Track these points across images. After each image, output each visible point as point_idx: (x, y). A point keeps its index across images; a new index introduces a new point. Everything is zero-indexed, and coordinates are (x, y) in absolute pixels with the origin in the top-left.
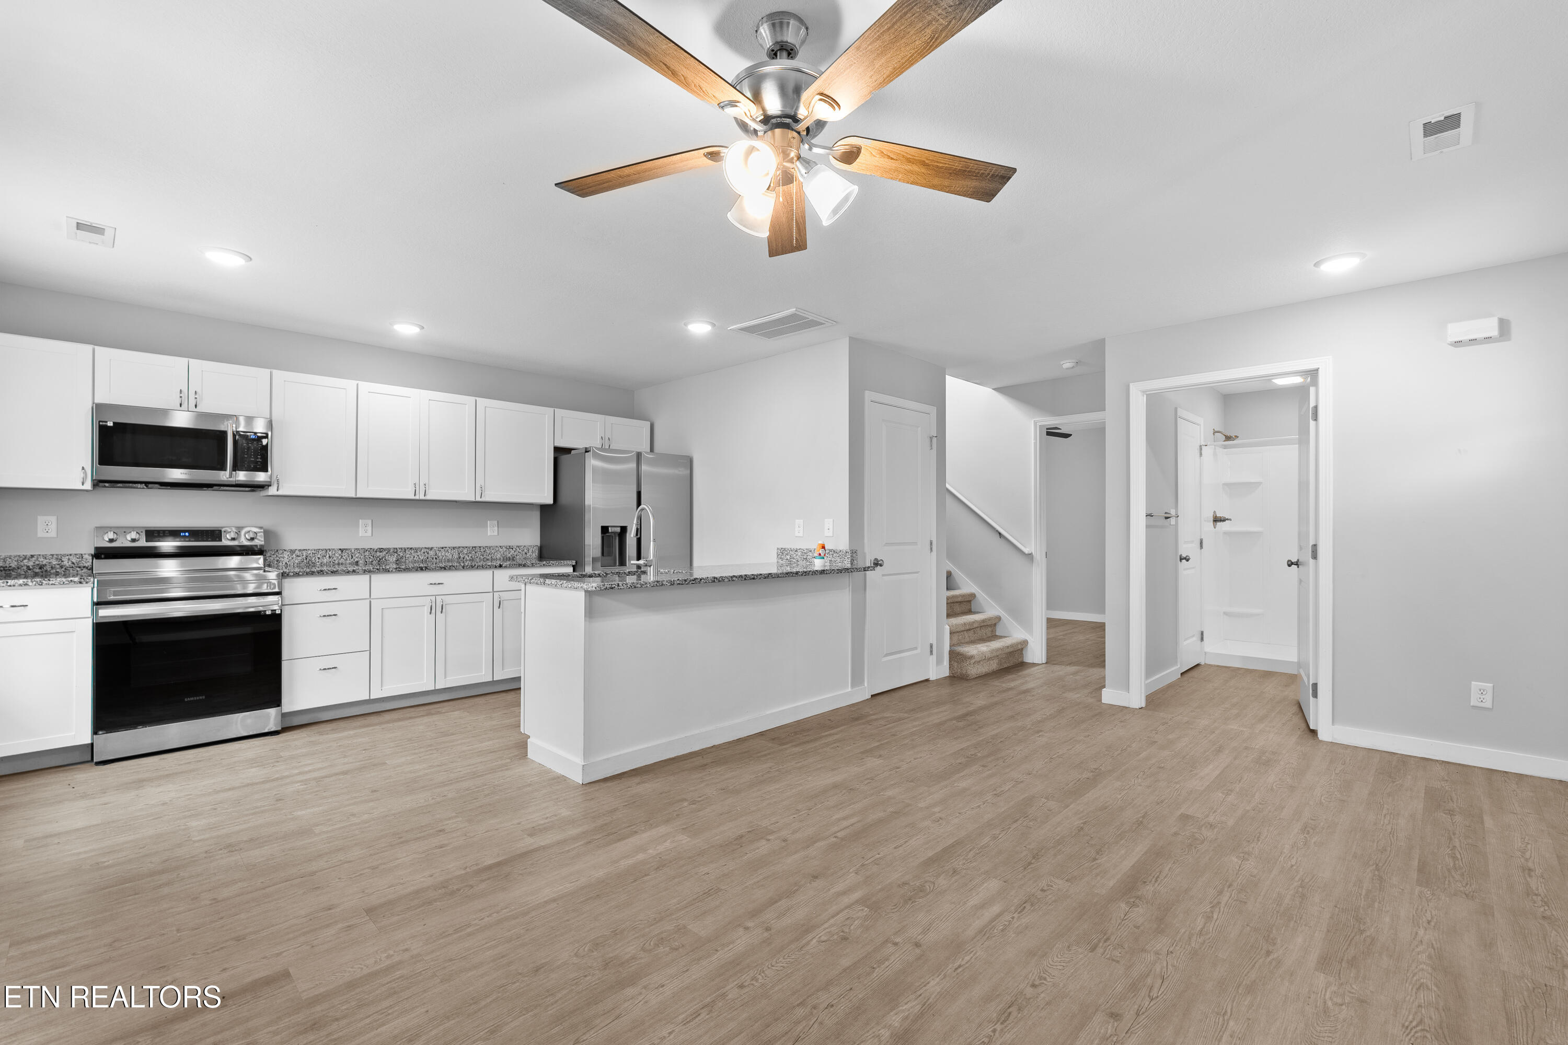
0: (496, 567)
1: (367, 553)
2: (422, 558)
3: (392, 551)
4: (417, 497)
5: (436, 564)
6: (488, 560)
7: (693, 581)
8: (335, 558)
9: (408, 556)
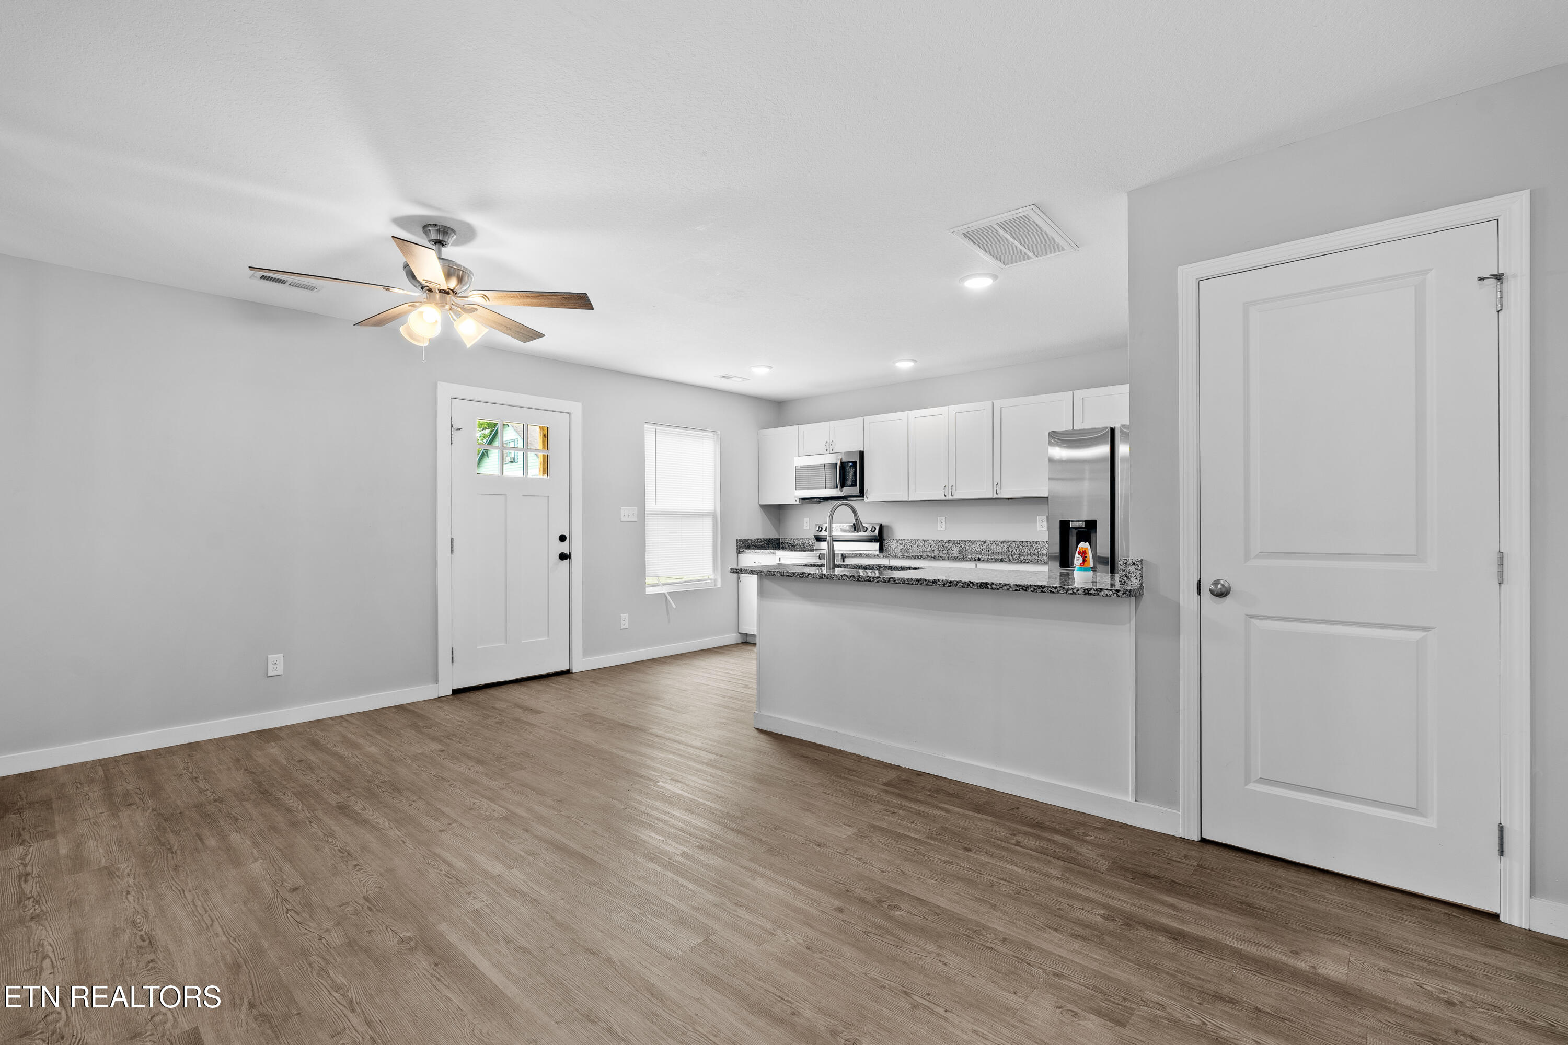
0: (975, 560)
1: (940, 544)
2: (978, 550)
3: (956, 542)
4: (947, 498)
5: (989, 555)
6: (1034, 554)
7: (801, 574)
8: (920, 547)
9: (967, 547)
